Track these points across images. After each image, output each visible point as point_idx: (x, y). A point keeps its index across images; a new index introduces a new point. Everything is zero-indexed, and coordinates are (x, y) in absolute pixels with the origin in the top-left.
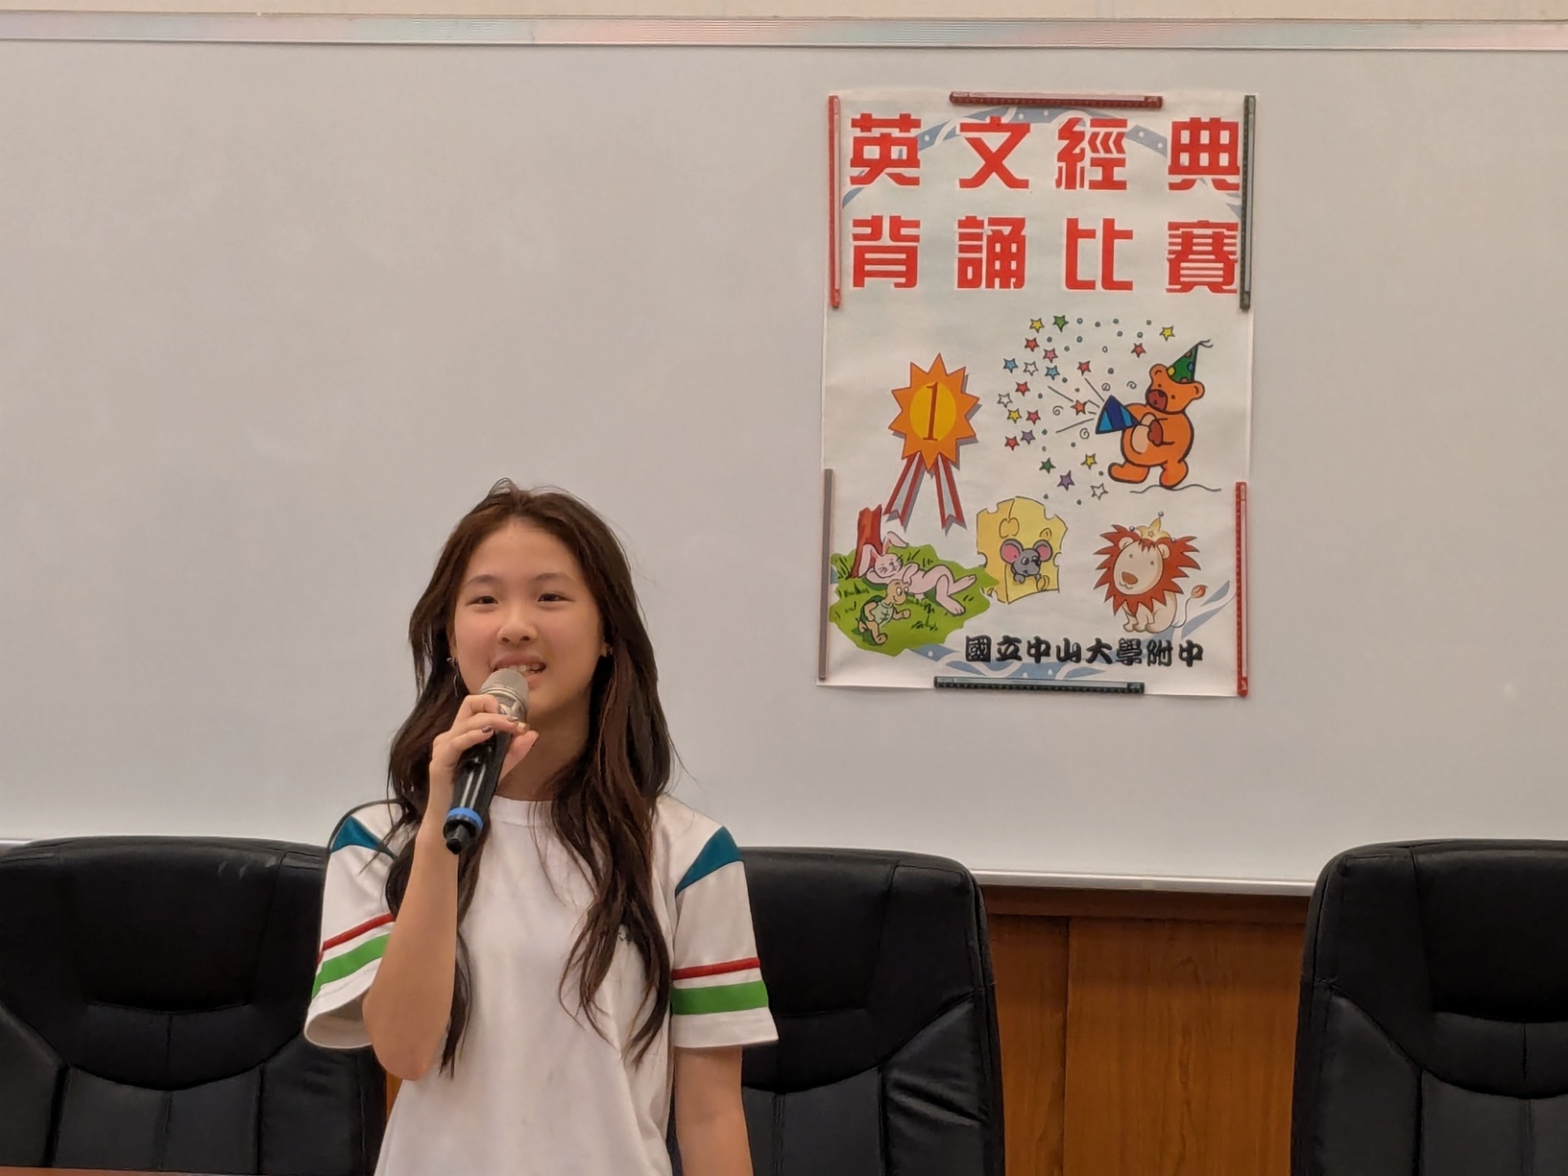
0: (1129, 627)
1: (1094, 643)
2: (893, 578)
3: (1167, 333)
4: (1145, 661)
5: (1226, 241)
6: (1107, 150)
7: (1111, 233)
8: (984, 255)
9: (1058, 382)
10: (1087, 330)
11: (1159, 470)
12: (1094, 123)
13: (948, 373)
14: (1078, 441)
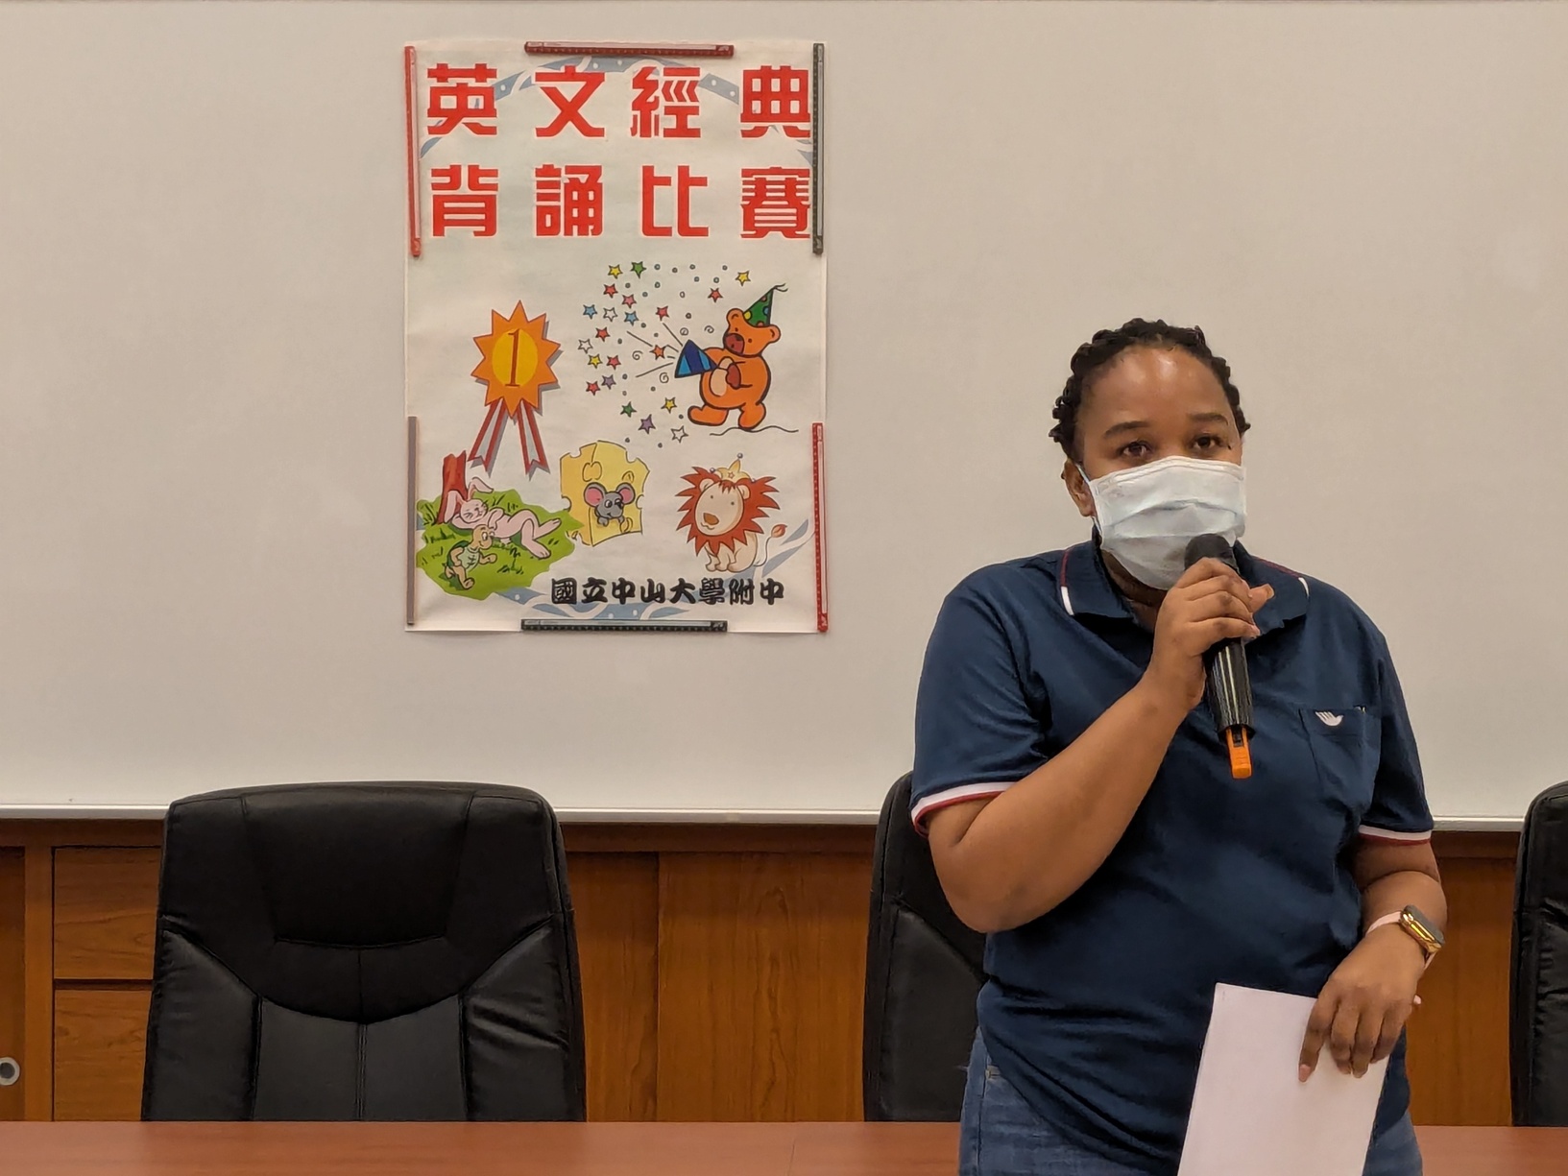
0: (712, 567)
1: (677, 583)
2: (478, 523)
4: (727, 600)
5: (798, 187)
6: (681, 98)
7: (687, 181)
8: (561, 203)
9: (636, 329)
10: (665, 275)
11: (738, 412)
12: (667, 72)
13: (529, 320)
14: (657, 385)
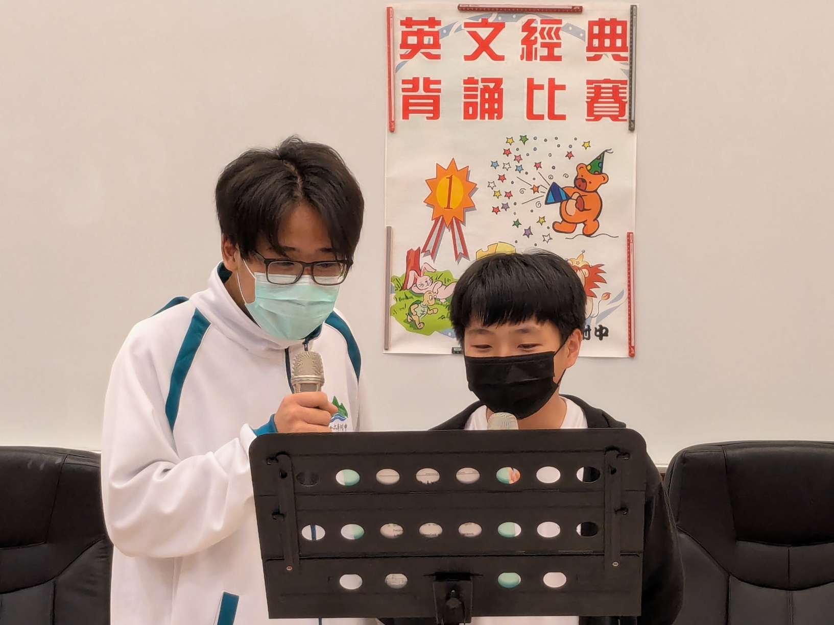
2: (427, 290)
3: (586, 145)
5: (620, 91)
6: (551, 38)
7: (553, 87)
8: (478, 100)
9: (522, 175)
10: (539, 143)
11: (582, 225)
12: (543, 22)
13: (459, 169)
14: (535, 209)
